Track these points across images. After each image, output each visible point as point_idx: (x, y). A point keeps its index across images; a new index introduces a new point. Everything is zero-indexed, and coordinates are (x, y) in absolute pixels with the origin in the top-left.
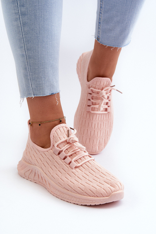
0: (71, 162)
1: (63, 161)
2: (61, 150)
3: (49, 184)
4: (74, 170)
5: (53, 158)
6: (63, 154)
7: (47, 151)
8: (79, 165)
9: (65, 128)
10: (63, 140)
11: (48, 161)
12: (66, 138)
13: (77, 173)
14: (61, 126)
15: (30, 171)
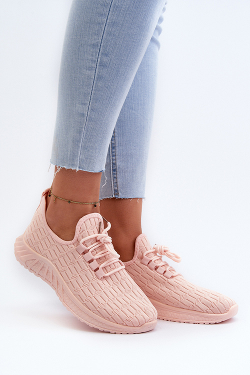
0: (98, 269)
1: (88, 264)
2: (87, 248)
3: (63, 290)
4: (100, 282)
5: (75, 257)
6: (89, 256)
7: (67, 245)
8: (107, 275)
9: (96, 219)
10: (93, 236)
11: (67, 258)
12: (97, 235)
13: (103, 287)
14: (92, 216)
15: (36, 261)
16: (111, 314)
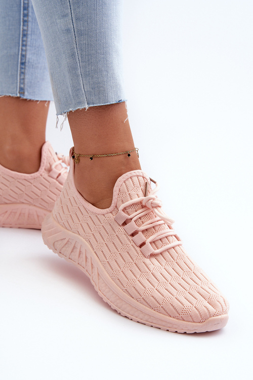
0: (143, 244)
1: (130, 238)
2: (130, 217)
3: (99, 274)
4: (147, 261)
5: (113, 230)
6: (132, 227)
7: (104, 215)
8: (157, 251)
9: (141, 178)
10: (136, 200)
11: (103, 232)
12: (142, 197)
13: (151, 267)
14: (135, 174)
15: (65, 241)
16: (161, 303)
